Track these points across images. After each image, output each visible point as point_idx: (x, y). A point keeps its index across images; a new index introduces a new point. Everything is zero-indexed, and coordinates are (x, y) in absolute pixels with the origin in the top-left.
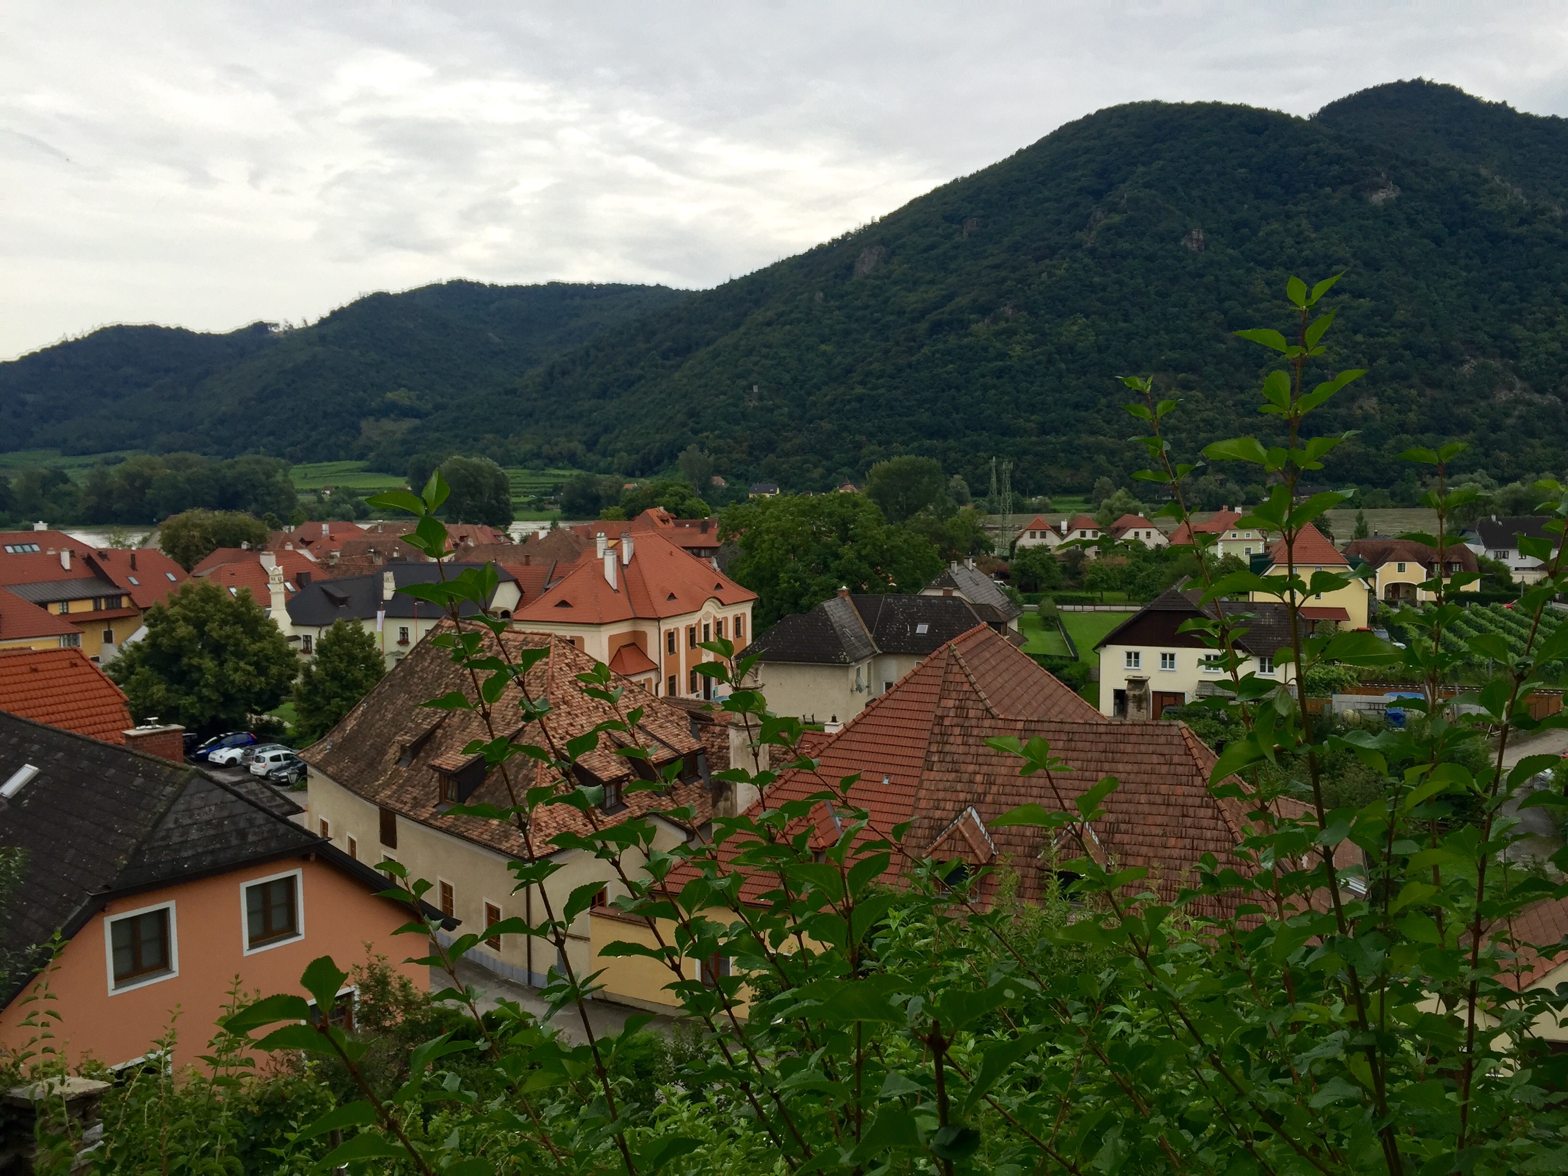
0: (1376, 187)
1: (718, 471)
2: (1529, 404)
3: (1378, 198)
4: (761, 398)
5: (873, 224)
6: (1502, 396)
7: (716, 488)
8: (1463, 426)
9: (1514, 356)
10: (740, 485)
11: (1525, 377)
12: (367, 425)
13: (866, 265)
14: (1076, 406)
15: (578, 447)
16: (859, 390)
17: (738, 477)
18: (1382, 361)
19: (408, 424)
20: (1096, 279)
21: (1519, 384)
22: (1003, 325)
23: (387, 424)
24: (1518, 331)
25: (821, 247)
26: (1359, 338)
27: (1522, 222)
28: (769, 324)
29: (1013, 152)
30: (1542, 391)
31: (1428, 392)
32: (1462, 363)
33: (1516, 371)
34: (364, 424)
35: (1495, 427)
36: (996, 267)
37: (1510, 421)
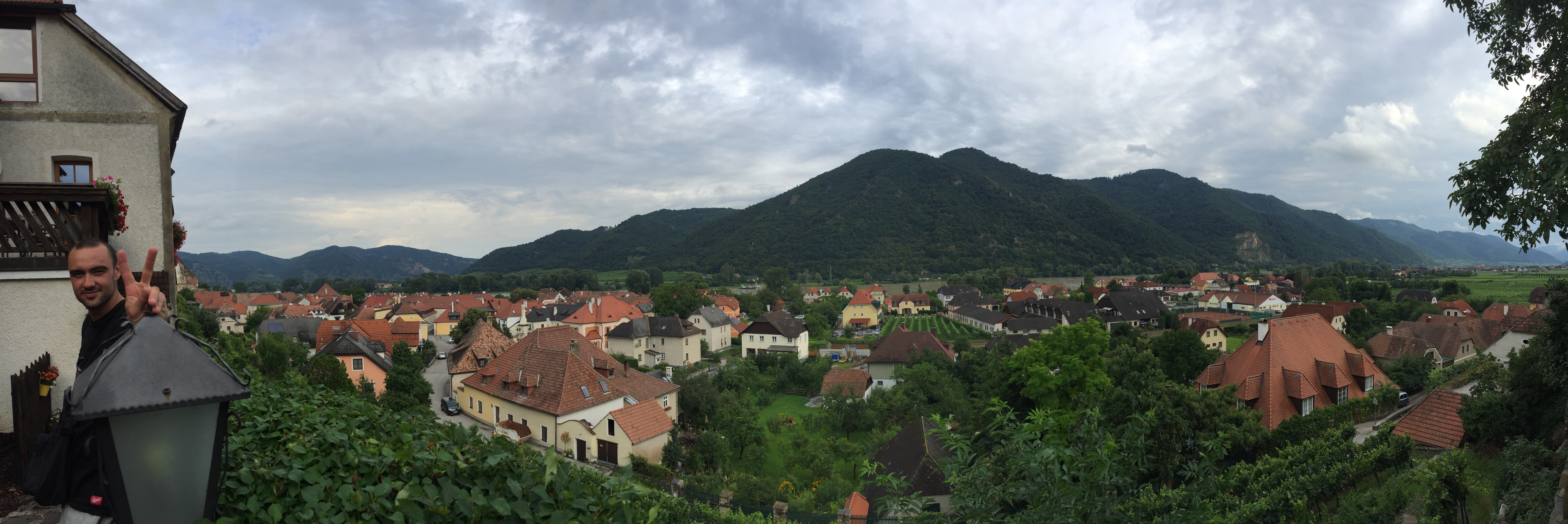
0: (956, 180)
1: (737, 272)
2: (998, 248)
3: (957, 183)
4: (754, 246)
5: (798, 187)
6: (991, 245)
7: (735, 278)
8: (980, 255)
9: (995, 234)
10: (745, 277)
11: (997, 240)
12: (630, 258)
13: (794, 200)
14: (860, 249)
15: (694, 264)
16: (788, 243)
17: (745, 274)
18: (957, 234)
19: (643, 257)
20: (867, 206)
21: (996, 242)
22: (837, 221)
23: (636, 258)
24: (996, 226)
25: (780, 195)
26: (950, 227)
27: (997, 193)
28: (760, 221)
29: (843, 164)
30: (1002, 244)
31: (970, 244)
32: (980, 235)
33: (995, 238)
34: (629, 258)
35: (989, 255)
36: (836, 202)
37: (994, 253)
